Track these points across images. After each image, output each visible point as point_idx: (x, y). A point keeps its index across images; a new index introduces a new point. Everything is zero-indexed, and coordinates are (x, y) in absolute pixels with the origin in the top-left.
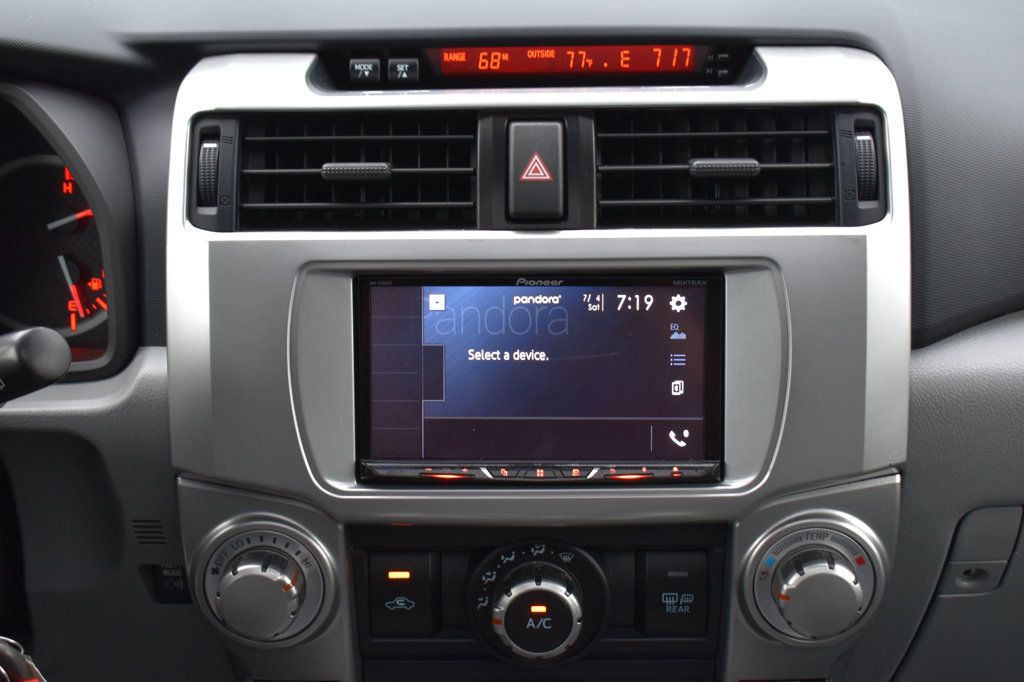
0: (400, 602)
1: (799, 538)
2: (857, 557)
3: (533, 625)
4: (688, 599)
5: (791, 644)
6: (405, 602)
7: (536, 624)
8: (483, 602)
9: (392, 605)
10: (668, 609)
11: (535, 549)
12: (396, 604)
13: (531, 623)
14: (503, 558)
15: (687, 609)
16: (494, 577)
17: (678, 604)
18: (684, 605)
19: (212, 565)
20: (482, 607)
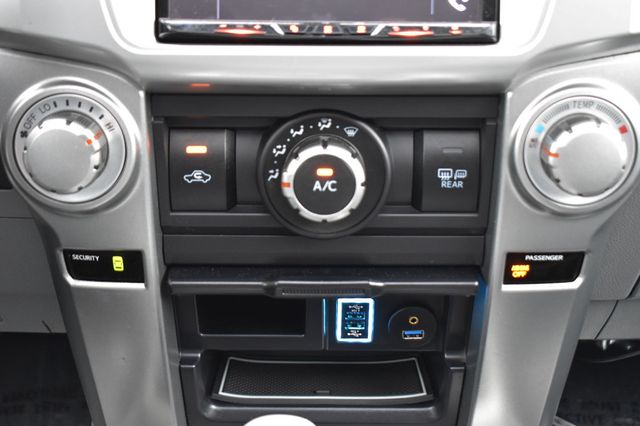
0: (197, 175)
1: (567, 107)
2: (620, 125)
3: (319, 187)
4: (462, 174)
5: (556, 209)
6: (202, 175)
7: (322, 187)
8: (274, 174)
9: (190, 179)
10: (443, 185)
11: (323, 124)
12: (193, 178)
13: (317, 186)
14: (292, 131)
15: (460, 184)
16: (284, 150)
17: (452, 180)
18: (458, 180)
19: (21, 128)
20: (272, 179)
